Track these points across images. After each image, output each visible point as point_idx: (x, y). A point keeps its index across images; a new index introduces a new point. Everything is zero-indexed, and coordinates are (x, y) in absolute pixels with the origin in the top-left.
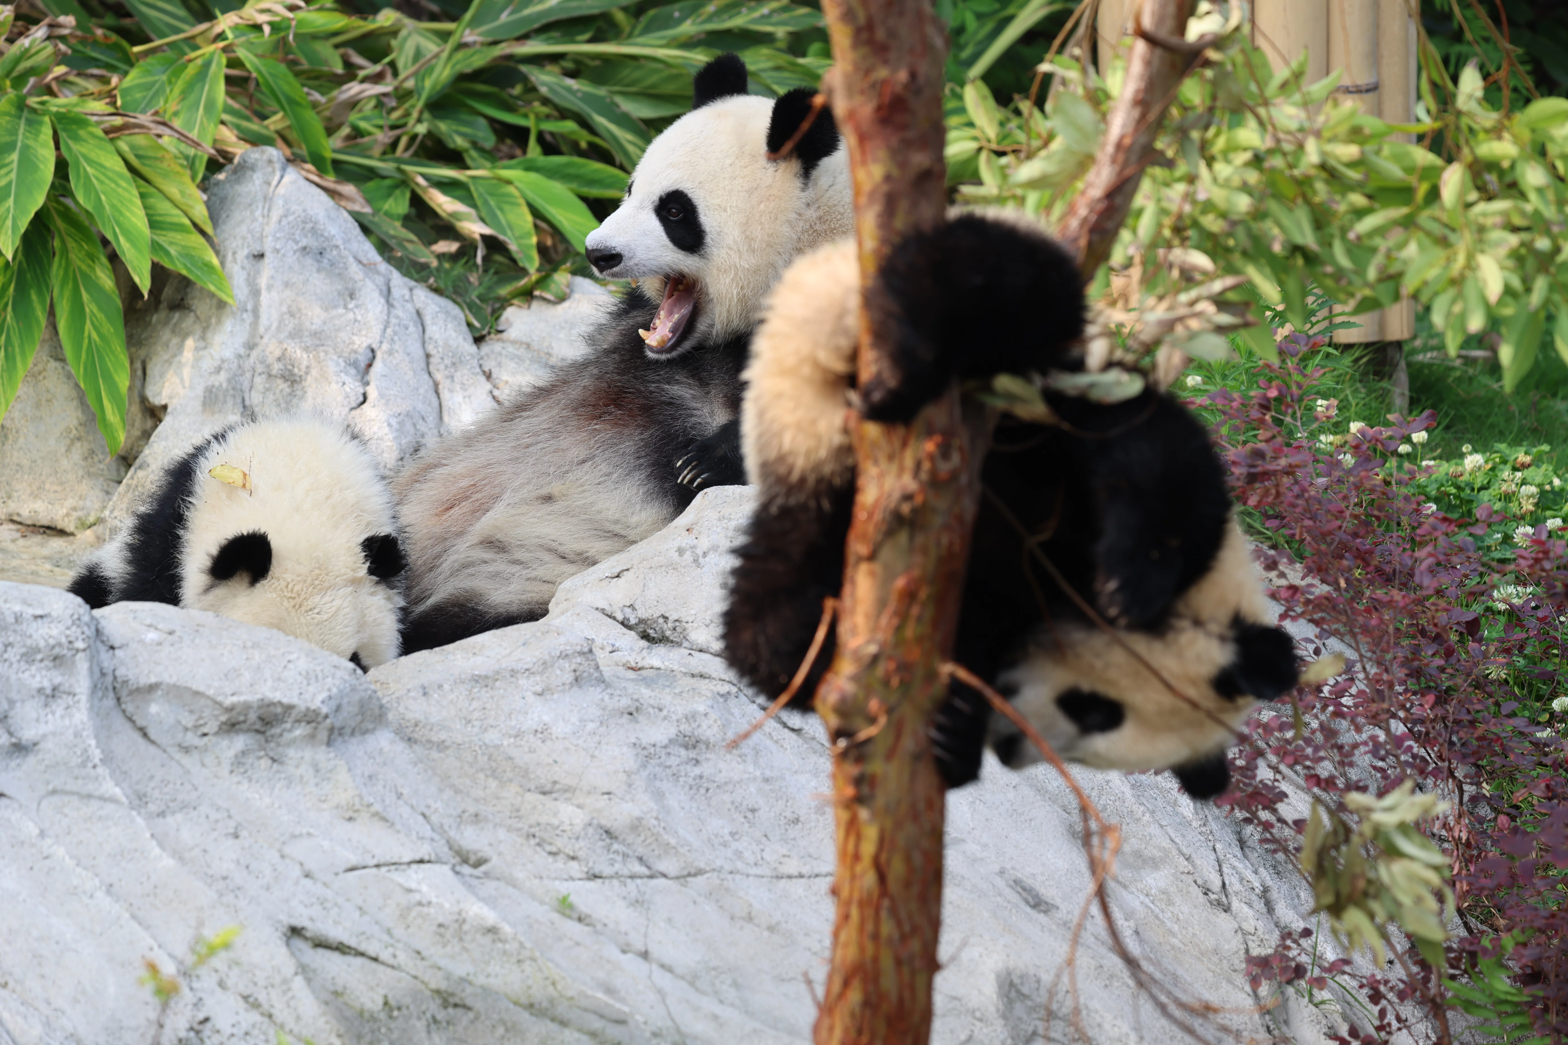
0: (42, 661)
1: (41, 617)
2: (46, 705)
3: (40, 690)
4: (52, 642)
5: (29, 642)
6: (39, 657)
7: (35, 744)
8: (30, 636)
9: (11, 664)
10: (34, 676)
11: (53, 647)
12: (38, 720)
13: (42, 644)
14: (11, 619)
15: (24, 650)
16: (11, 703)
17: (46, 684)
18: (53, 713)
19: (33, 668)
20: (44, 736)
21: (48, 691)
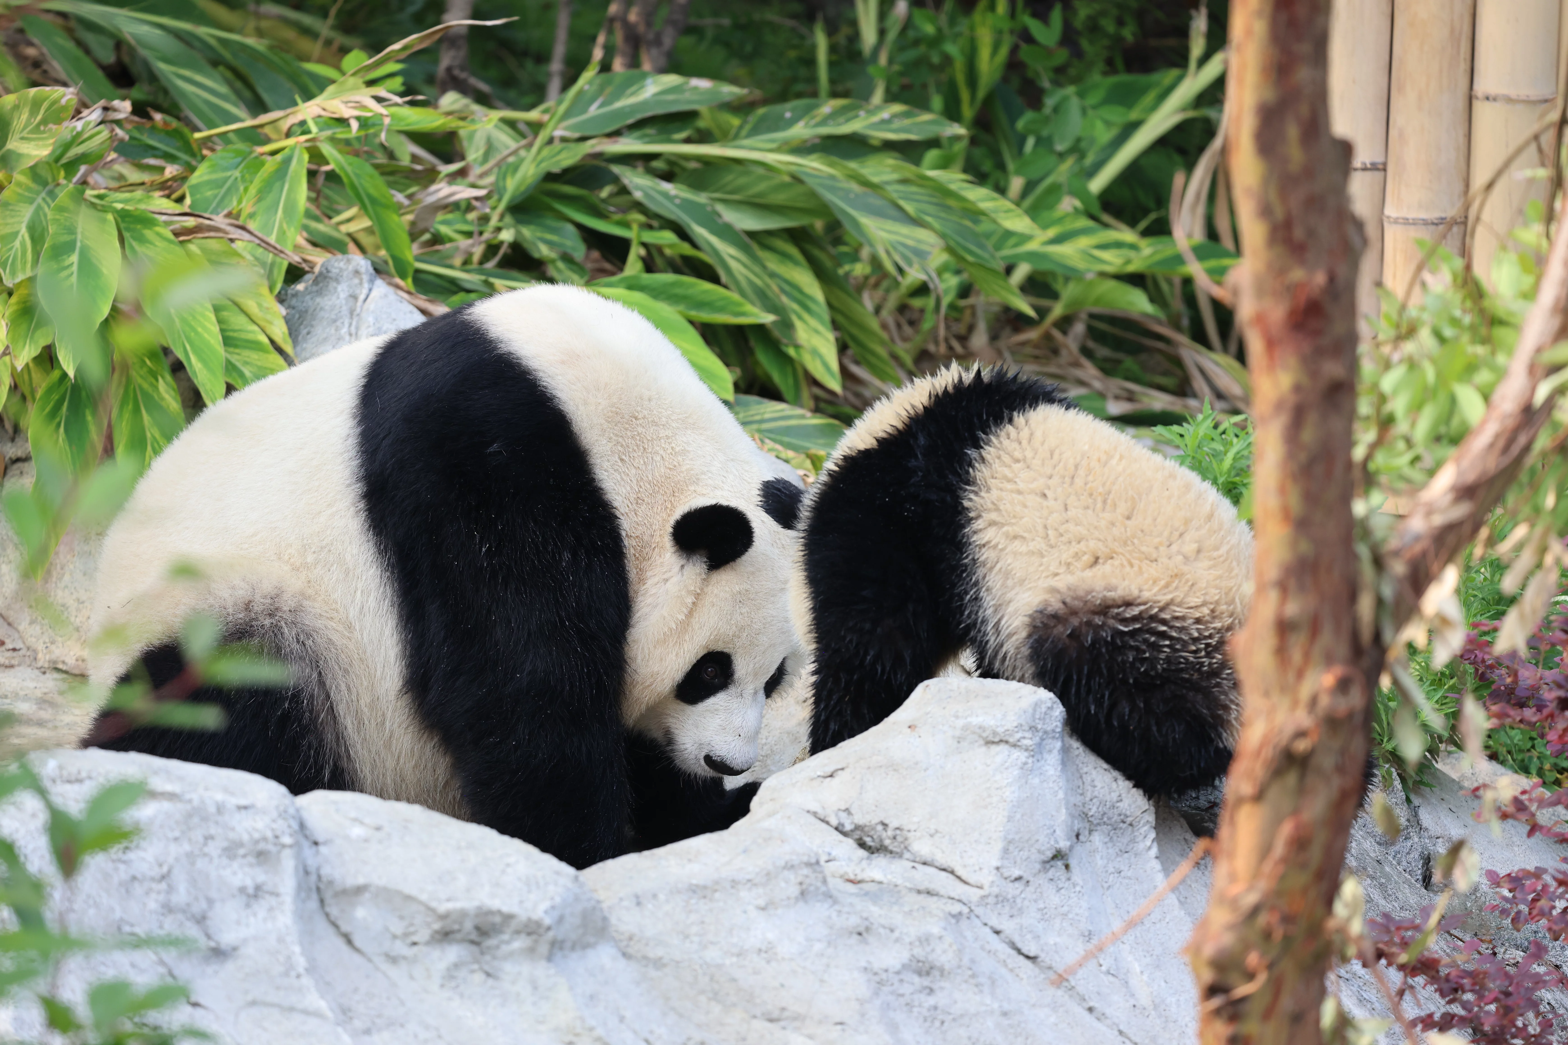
0: (244, 856)
1: (246, 808)
2: (248, 906)
3: (242, 890)
4: (256, 836)
5: (232, 835)
6: (242, 851)
7: (235, 949)
8: (233, 829)
9: (211, 860)
10: (235, 873)
11: (257, 842)
12: (238, 923)
13: (245, 837)
14: (212, 809)
15: (225, 844)
16: (210, 902)
17: (249, 883)
18: (255, 915)
19: (235, 865)
20: (245, 941)
21: (251, 891)
